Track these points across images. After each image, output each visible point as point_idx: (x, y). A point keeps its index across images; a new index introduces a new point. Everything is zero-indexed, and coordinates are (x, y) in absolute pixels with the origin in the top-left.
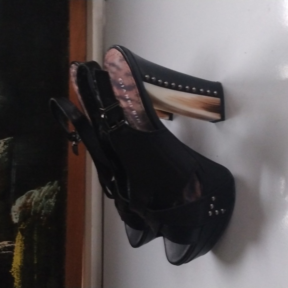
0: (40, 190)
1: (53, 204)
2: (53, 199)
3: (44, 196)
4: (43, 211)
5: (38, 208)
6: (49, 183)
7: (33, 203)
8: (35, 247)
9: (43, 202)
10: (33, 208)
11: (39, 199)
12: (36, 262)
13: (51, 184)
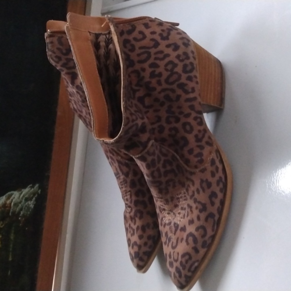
0: (20, 192)
1: (32, 206)
2: (32, 202)
3: (24, 198)
4: (22, 213)
5: (18, 209)
6: (30, 186)
7: (12, 204)
8: (11, 246)
9: (22, 203)
10: (12, 208)
11: (19, 201)
12: (10, 259)
13: (32, 187)
